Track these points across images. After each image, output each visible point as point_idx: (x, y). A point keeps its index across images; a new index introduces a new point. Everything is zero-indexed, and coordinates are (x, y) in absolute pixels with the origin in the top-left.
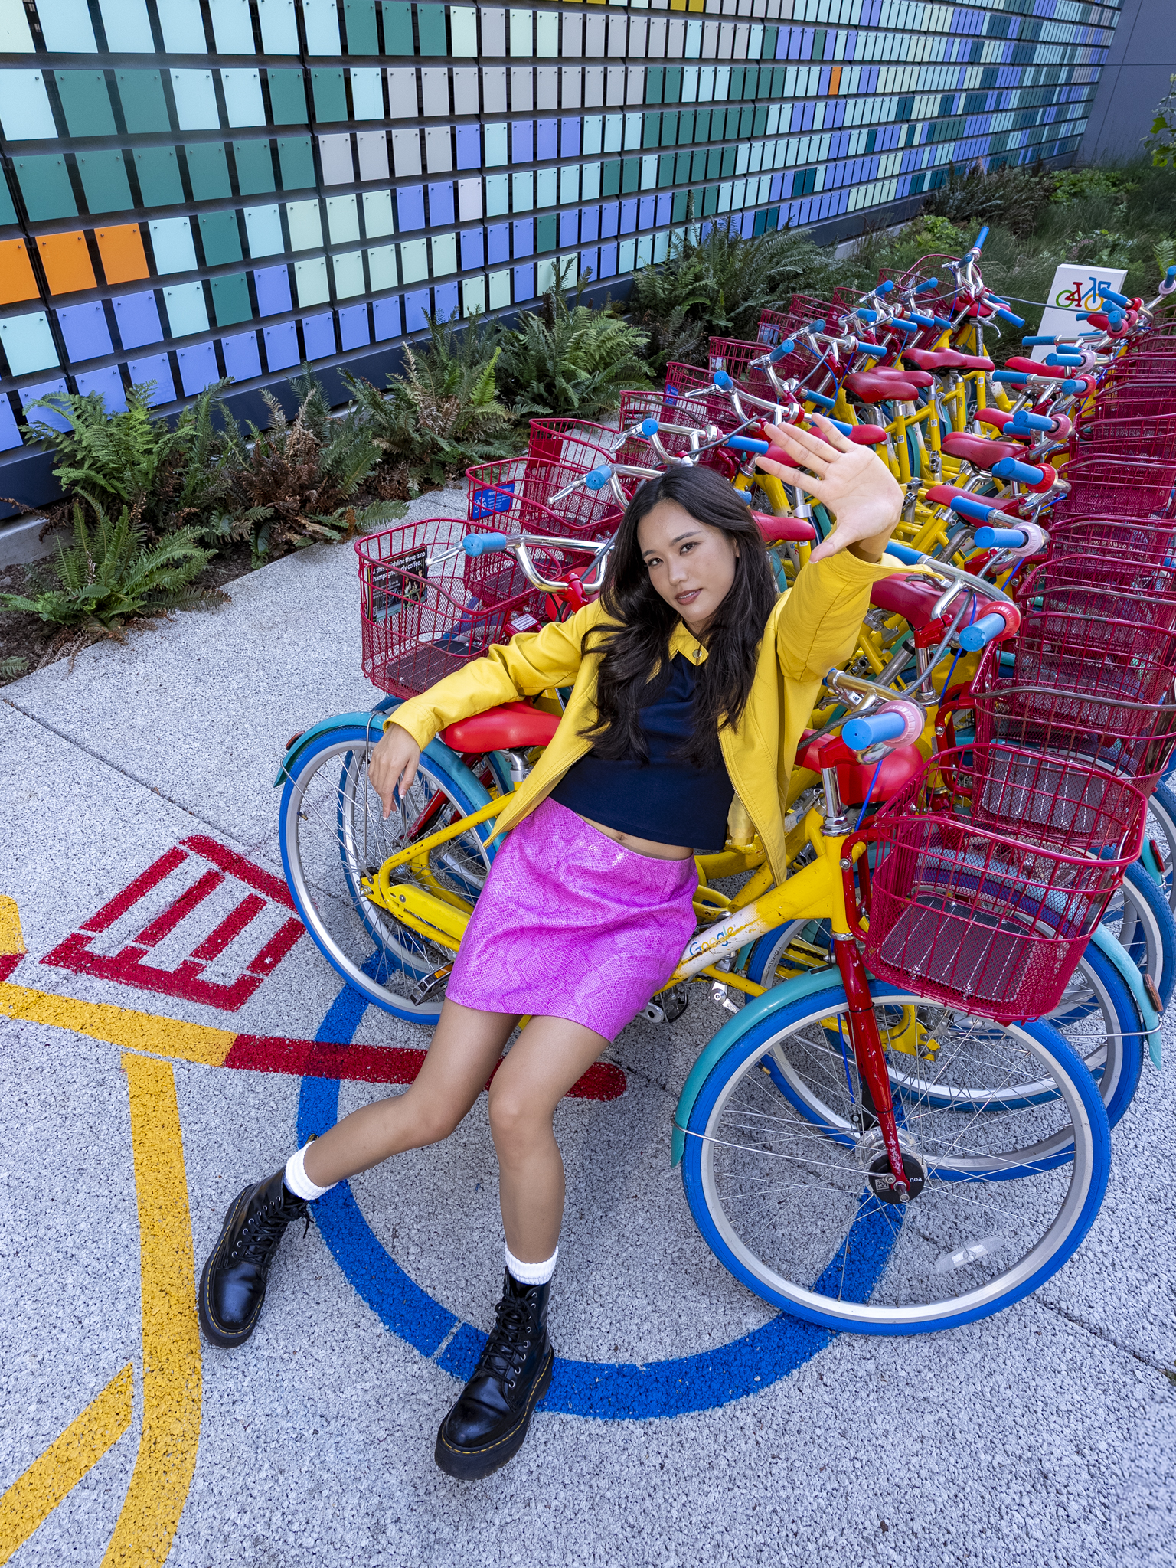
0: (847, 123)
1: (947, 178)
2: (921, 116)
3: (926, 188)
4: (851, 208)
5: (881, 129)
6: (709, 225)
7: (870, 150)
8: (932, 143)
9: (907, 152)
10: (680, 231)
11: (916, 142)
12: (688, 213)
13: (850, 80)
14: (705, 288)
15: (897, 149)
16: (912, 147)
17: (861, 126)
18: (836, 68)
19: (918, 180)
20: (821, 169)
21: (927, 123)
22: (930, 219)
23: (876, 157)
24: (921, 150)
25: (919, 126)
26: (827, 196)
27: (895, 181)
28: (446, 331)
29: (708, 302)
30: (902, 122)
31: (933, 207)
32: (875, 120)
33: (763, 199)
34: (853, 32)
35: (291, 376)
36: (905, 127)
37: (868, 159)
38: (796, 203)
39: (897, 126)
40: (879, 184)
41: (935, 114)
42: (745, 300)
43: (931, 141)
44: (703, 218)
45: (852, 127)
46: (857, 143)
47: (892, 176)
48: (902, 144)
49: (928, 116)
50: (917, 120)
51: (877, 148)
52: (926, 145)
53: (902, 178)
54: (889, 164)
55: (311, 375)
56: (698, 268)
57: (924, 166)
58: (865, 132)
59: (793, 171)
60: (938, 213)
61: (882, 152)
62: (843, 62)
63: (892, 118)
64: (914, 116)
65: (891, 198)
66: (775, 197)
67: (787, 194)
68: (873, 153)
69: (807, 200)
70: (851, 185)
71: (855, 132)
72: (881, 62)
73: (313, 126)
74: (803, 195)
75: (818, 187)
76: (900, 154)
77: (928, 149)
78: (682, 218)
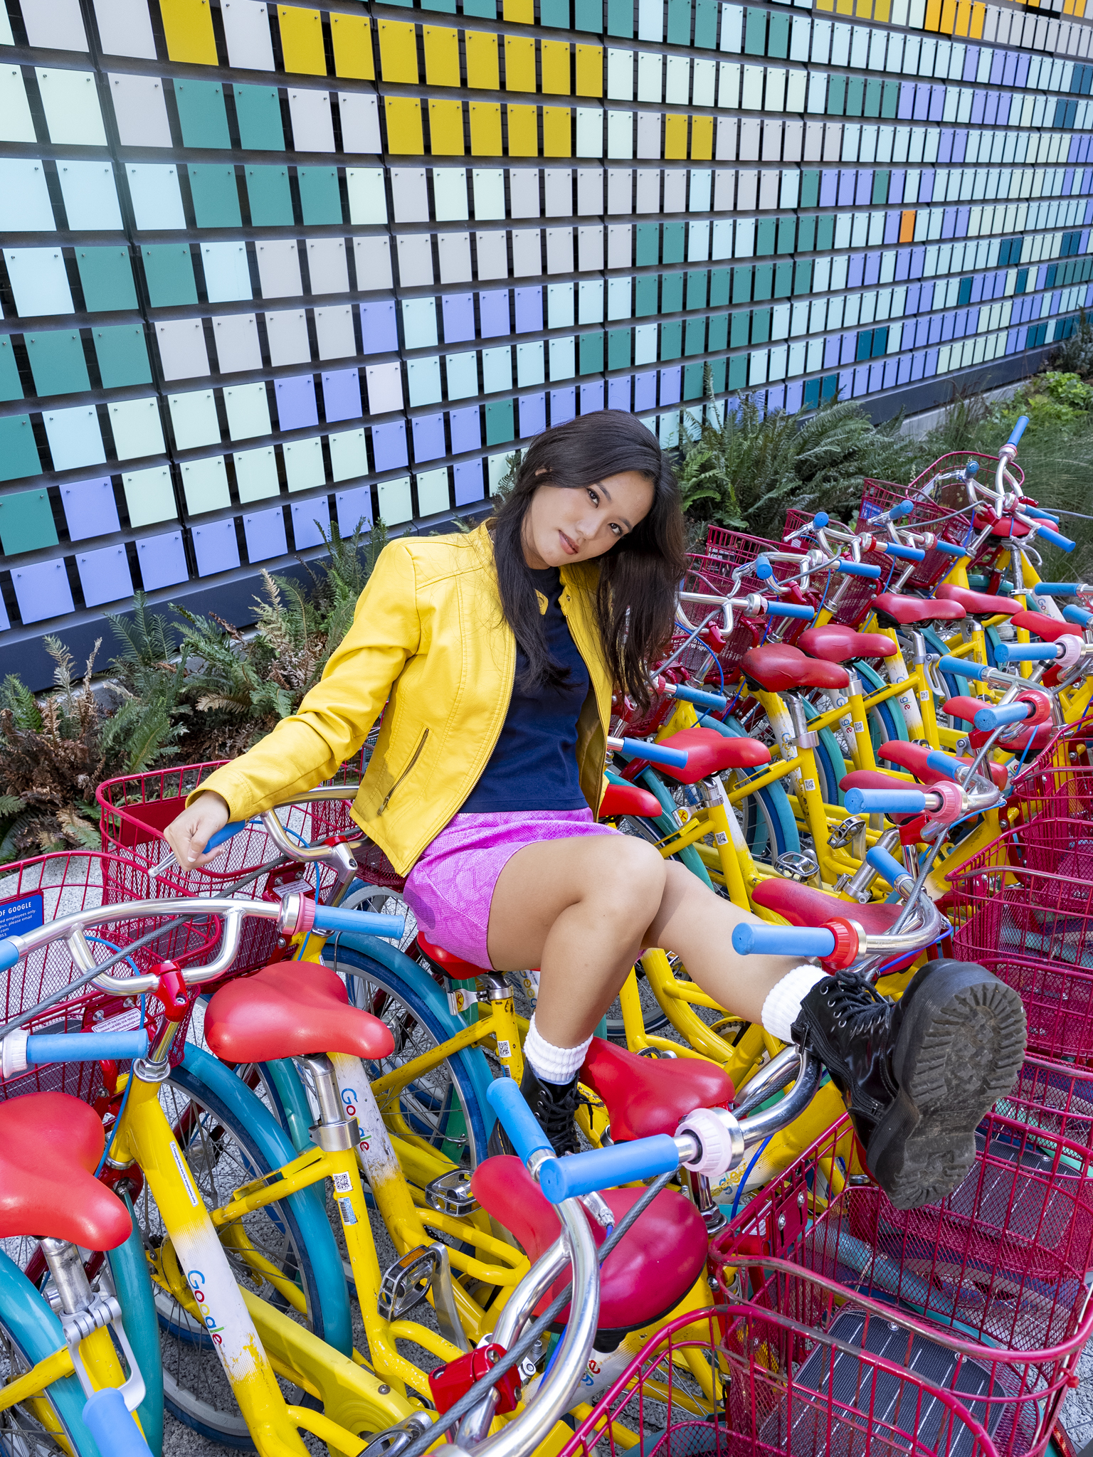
0: (929, 272)
1: (1077, 326)
2: (1035, 258)
3: (1049, 338)
4: (942, 369)
5: (978, 278)
6: (735, 402)
7: (965, 299)
8: (1054, 288)
9: (1018, 301)
10: (695, 411)
11: (1030, 288)
12: (705, 390)
13: (928, 224)
14: (714, 479)
15: (1004, 298)
16: (1024, 294)
17: (949, 275)
18: (909, 213)
19: (1037, 331)
20: (895, 329)
21: (1044, 267)
22: (1053, 376)
23: (974, 310)
24: (1038, 297)
25: (1033, 271)
26: (906, 358)
27: (1003, 335)
28: (348, 547)
29: (718, 497)
30: (1009, 266)
31: (1059, 362)
32: (969, 266)
33: (814, 365)
34: (928, 172)
35: (113, 614)
36: (1013, 273)
37: (962, 312)
38: (862, 369)
39: (1001, 273)
40: (981, 340)
41: (1056, 254)
42: (769, 491)
43: (1051, 284)
44: (728, 392)
45: (936, 277)
46: (945, 294)
47: (999, 329)
48: (1010, 291)
49: (1045, 257)
50: (1030, 263)
51: (975, 297)
52: (1045, 290)
53: (1013, 331)
54: (994, 315)
55: (145, 609)
56: (708, 454)
57: (1045, 313)
58: (955, 283)
59: (854, 332)
60: (1066, 368)
61: (982, 302)
62: (918, 204)
63: (993, 262)
64: (1024, 259)
65: (1000, 353)
66: (831, 362)
67: (848, 357)
68: (969, 304)
69: (877, 365)
70: (940, 343)
71: (941, 284)
72: (972, 202)
73: (146, 312)
74: (872, 358)
75: (893, 346)
76: (1008, 304)
77: (1048, 295)
78: (698, 394)
